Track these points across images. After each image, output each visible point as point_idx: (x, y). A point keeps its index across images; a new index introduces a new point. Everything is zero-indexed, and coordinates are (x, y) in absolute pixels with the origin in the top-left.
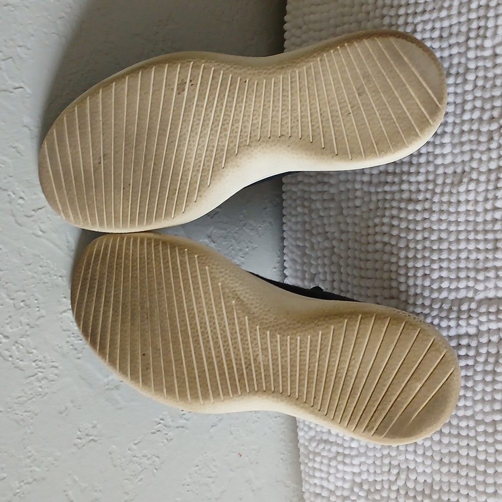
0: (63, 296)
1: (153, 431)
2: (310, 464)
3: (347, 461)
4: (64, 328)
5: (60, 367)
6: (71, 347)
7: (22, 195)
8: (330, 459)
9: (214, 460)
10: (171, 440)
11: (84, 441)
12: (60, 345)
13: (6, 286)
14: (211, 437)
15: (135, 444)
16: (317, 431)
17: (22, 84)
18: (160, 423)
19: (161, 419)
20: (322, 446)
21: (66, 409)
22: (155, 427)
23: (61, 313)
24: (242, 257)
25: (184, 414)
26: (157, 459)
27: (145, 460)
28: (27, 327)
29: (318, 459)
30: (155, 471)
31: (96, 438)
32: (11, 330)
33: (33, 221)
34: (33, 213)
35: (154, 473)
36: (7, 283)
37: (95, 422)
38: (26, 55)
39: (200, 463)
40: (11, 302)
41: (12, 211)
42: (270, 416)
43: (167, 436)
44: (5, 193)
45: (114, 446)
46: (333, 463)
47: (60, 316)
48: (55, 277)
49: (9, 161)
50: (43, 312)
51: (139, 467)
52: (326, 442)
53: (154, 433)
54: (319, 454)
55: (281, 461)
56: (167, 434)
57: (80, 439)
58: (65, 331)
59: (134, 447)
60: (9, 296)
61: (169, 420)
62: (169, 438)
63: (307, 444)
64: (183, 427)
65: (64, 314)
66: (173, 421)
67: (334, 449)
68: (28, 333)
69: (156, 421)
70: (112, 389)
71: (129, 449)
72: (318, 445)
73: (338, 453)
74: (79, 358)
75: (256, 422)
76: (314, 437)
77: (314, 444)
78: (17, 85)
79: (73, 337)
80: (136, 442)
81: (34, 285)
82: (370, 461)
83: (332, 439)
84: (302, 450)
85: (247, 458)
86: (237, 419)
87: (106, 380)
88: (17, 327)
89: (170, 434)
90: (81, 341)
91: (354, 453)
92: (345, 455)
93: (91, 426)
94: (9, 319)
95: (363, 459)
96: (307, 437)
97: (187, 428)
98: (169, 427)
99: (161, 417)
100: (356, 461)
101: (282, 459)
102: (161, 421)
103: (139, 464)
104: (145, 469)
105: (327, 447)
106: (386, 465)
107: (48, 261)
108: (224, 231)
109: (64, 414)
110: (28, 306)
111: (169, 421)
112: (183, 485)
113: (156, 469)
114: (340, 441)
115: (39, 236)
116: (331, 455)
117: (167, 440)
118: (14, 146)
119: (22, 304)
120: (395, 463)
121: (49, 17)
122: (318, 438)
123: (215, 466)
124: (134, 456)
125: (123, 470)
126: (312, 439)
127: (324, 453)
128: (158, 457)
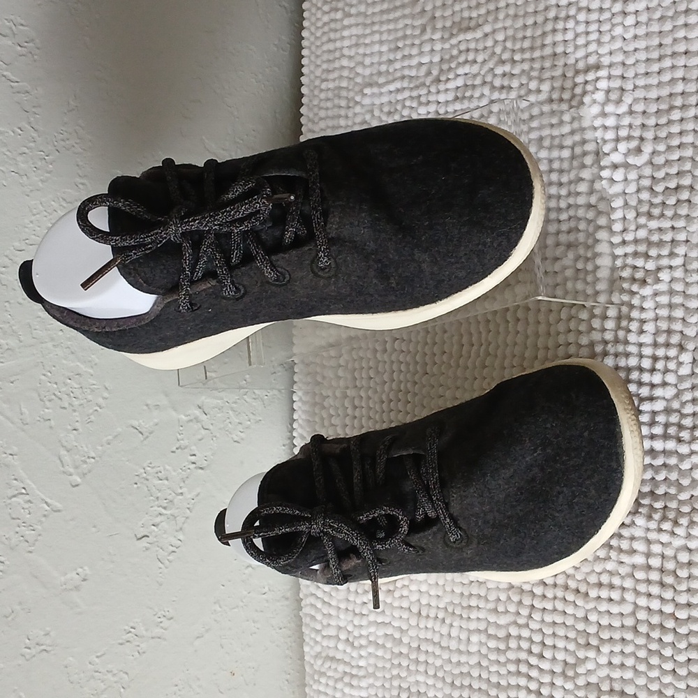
0: (13, 477)
1: (121, 641)
2: (315, 687)
3: (355, 683)
4: (14, 516)
5: (7, 563)
6: (22, 538)
8: (336, 681)
9: (198, 679)
10: (144, 653)
11: (33, 651)
12: (7, 536)
14: (196, 651)
15: (97, 657)
16: (323, 646)
18: (130, 632)
19: (132, 628)
20: (327, 665)
21: (13, 612)
22: (124, 637)
23: (10, 498)
24: (242, 432)
25: (161, 622)
26: (126, 676)
27: (109, 676)
29: (323, 680)
30: (122, 690)
31: (48, 649)
35: (120, 692)
37: (48, 629)
39: (180, 682)
42: (273, 627)
43: (139, 648)
45: (71, 659)
46: (339, 686)
47: (9, 501)
48: (5, 455)
51: (102, 684)
52: (333, 659)
53: (121, 644)
54: (323, 674)
55: (287, 682)
56: (138, 646)
57: (30, 648)
58: (14, 519)
59: (96, 660)
61: (142, 628)
62: (140, 651)
63: (312, 662)
64: (159, 638)
65: (14, 499)
66: (146, 630)
67: (341, 668)
69: (125, 630)
70: (71, 590)
71: (90, 663)
72: (323, 663)
73: (345, 673)
74: (30, 552)
75: (255, 633)
76: (320, 653)
77: (319, 662)
79: (24, 526)
80: (99, 654)
82: (378, 684)
83: (339, 656)
84: (308, 668)
85: (242, 678)
86: (230, 629)
87: (63, 579)
89: (142, 645)
90: (33, 532)
91: (362, 673)
92: (352, 676)
93: (43, 633)
95: (371, 681)
96: (313, 653)
97: (165, 639)
98: (142, 637)
99: (132, 625)
100: (364, 684)
101: (287, 680)
102: (132, 630)
103: (102, 682)
104: (109, 687)
105: (333, 666)
106: (395, 688)
108: (219, 401)
109: (10, 619)
111: (141, 630)
113: (123, 688)
114: (347, 660)
116: (337, 676)
117: (139, 652)
120: (405, 685)
121: (8, 153)
122: (324, 655)
123: (200, 686)
124: (97, 672)
125: (81, 687)
126: (317, 656)
127: (330, 673)
128: (127, 673)
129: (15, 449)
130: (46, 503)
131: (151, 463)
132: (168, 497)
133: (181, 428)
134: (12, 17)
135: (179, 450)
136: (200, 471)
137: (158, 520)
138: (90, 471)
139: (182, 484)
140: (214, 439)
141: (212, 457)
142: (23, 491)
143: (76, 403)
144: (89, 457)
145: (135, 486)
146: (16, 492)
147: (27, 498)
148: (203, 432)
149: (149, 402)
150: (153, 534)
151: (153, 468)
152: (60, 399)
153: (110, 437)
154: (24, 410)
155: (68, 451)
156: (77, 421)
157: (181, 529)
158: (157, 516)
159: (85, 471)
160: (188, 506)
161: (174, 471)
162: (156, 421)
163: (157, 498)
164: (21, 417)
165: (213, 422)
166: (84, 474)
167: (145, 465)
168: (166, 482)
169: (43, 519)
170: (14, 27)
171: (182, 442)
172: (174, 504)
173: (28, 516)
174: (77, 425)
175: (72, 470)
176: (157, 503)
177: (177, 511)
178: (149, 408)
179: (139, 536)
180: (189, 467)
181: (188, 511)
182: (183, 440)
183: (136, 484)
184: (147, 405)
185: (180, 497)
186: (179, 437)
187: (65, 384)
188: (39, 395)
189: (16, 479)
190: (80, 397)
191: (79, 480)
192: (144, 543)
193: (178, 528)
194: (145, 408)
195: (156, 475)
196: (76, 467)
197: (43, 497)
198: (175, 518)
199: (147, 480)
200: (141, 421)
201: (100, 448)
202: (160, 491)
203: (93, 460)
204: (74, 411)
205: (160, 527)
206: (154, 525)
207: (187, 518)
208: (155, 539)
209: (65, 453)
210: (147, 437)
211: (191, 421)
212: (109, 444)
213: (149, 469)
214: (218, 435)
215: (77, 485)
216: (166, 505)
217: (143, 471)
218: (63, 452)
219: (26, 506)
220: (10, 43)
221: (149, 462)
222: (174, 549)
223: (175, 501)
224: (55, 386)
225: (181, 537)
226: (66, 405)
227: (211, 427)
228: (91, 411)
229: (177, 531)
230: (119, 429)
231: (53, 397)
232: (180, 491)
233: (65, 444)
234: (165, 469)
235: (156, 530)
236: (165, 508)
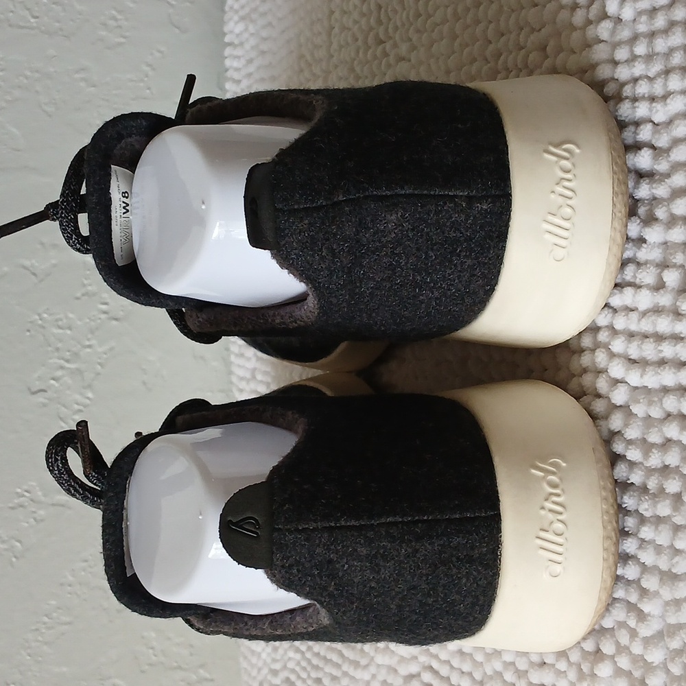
1: (10, 505)
10: (42, 520)
18: (23, 496)
19: (27, 491)
22: (16, 501)
26: (18, 544)
30: (14, 559)
35: (12, 562)
39: (90, 557)
43: (35, 515)
53: (12, 508)
62: (38, 518)
64: (62, 506)
66: (45, 495)
69: (17, 493)
89: (42, 512)
98: (40, 502)
99: (26, 487)
102: (26, 494)
111: (38, 494)
112: (62, 584)
113: (15, 557)
117: (35, 519)
128: (19, 541)
131: (48, 310)
132: (72, 349)
133: (88, 272)
135: (86, 297)
136: (114, 323)
137: (59, 373)
139: (90, 336)
145: (28, 334)
149: (44, 241)
150: (53, 389)
151: (51, 314)
157: (90, 386)
158: (57, 369)
160: (99, 361)
161: (80, 320)
162: (54, 262)
163: (58, 349)
167: (40, 311)
168: (69, 332)
171: (89, 288)
172: (79, 357)
176: (56, 354)
177: (84, 365)
178: (44, 247)
179: (34, 389)
180: (99, 316)
181: (99, 367)
182: (90, 285)
183: (29, 331)
184: (42, 244)
185: (88, 350)
186: (86, 282)
192: (40, 398)
193: (86, 385)
194: (39, 246)
195: (56, 323)
198: (82, 373)
199: (44, 327)
200: (34, 261)
202: (61, 341)
205: (61, 381)
206: (53, 379)
207: (98, 374)
208: (55, 395)
210: (41, 281)
213: (45, 315)
216: (69, 358)
217: (38, 317)
221: (45, 307)
222: (81, 408)
223: (82, 354)
225: (90, 395)
229: (84, 388)
232: (87, 343)
234: (67, 317)
235: (57, 385)
236: (67, 361)
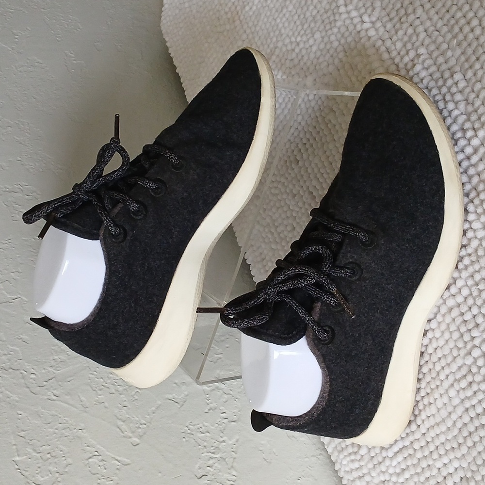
0: (86, 445)
4: (93, 472)
7: (33, 371)
13: (31, 443)
17: (19, 296)
23: (87, 460)
28: (57, 475)
32: (42, 479)
33: (46, 389)
34: (45, 383)
36: (31, 440)
38: (18, 277)
40: (38, 455)
41: (26, 384)
44: (18, 372)
47: (87, 462)
48: (75, 430)
49: (18, 349)
50: (69, 460)
58: (94, 474)
60: (35, 450)
65: (90, 460)
68: (59, 479)
78: (15, 297)
79: (104, 479)
81: (56, 440)
88: (48, 475)
90: (112, 482)
94: (39, 470)
107: (66, 418)
110: (55, 457)
115: (54, 400)
118: (20, 338)
119: (49, 456)
129: (82, 425)
130: (117, 460)
131: (191, 423)
132: (214, 445)
133: (207, 396)
134: (19, 183)
135: (211, 411)
136: (233, 423)
137: (211, 462)
138: (145, 433)
139: (222, 435)
140: (236, 400)
141: (239, 413)
142: (96, 453)
143: (121, 389)
144: (141, 424)
145: (184, 439)
146: (91, 455)
147: (100, 458)
148: (226, 396)
149: (176, 381)
150: (210, 473)
151: (194, 425)
152: (108, 388)
153: (153, 409)
154: (83, 398)
155: (124, 421)
156: (125, 401)
157: (232, 467)
158: (209, 460)
159: (141, 434)
160: (232, 450)
161: (212, 426)
162: (186, 393)
163: (205, 446)
164: (81, 403)
165: (232, 389)
166: (141, 436)
167: (187, 424)
168: (208, 434)
169: (117, 472)
170: (21, 187)
171: (211, 405)
172: (220, 449)
173: (105, 471)
174: (125, 403)
175: (130, 434)
176: (205, 450)
177: (224, 454)
178: (177, 385)
179: (199, 476)
180: (223, 421)
181: (233, 453)
182: (211, 403)
184: (176, 383)
185: (224, 444)
186: (208, 402)
187: (110, 378)
188: (92, 388)
189: (88, 446)
190: (122, 384)
191: (138, 441)
192: (204, 480)
193: (230, 467)
194: (175, 385)
195: (198, 430)
196: (133, 432)
197: (113, 456)
198: (225, 459)
199: (192, 434)
200: (174, 395)
201: (148, 417)
202: (205, 441)
203: (145, 425)
204: (121, 394)
205: (214, 467)
206: (208, 466)
207: (235, 458)
208: (213, 477)
209: (122, 423)
210: (183, 405)
211: (213, 390)
212: (154, 413)
213: (191, 426)
214: (238, 397)
215: (137, 445)
216: (214, 451)
217: (187, 428)
218: (120, 423)
219: (101, 464)
220: (21, 195)
221: (189, 422)
222: (232, 483)
223: (220, 447)
224: (102, 380)
225: (234, 473)
226: (113, 391)
227: (231, 392)
228: (134, 393)
229: (229, 469)
230: (159, 402)
231: (102, 387)
232: (222, 440)
233: (120, 417)
234: (204, 425)
235: (212, 470)
236: (213, 453)
